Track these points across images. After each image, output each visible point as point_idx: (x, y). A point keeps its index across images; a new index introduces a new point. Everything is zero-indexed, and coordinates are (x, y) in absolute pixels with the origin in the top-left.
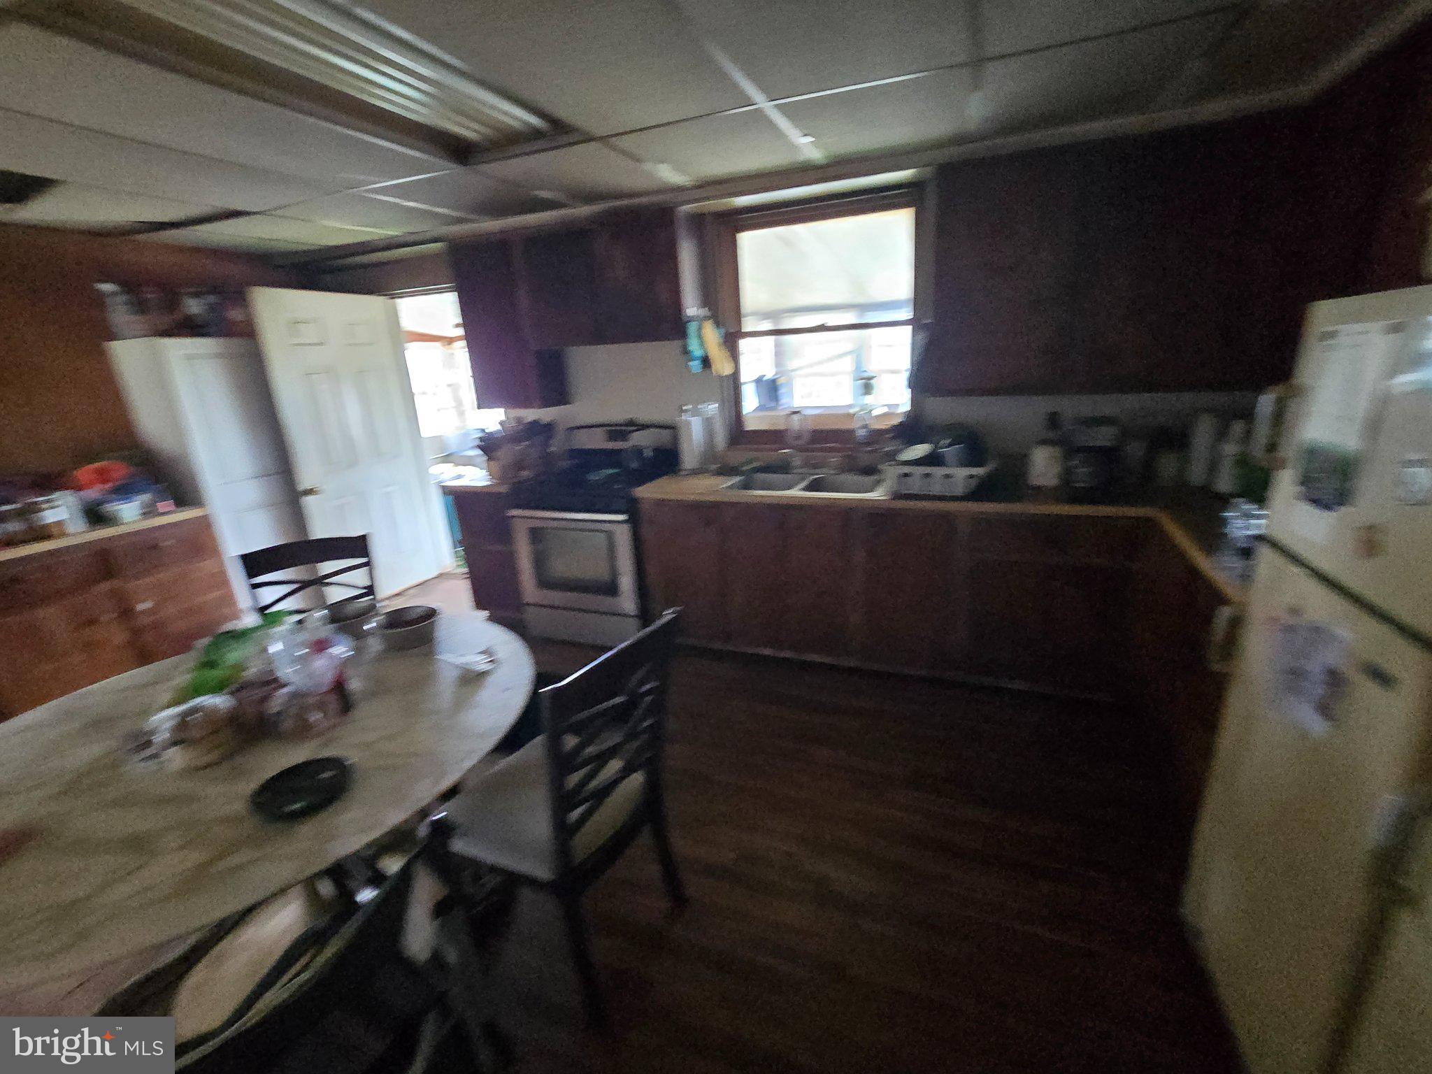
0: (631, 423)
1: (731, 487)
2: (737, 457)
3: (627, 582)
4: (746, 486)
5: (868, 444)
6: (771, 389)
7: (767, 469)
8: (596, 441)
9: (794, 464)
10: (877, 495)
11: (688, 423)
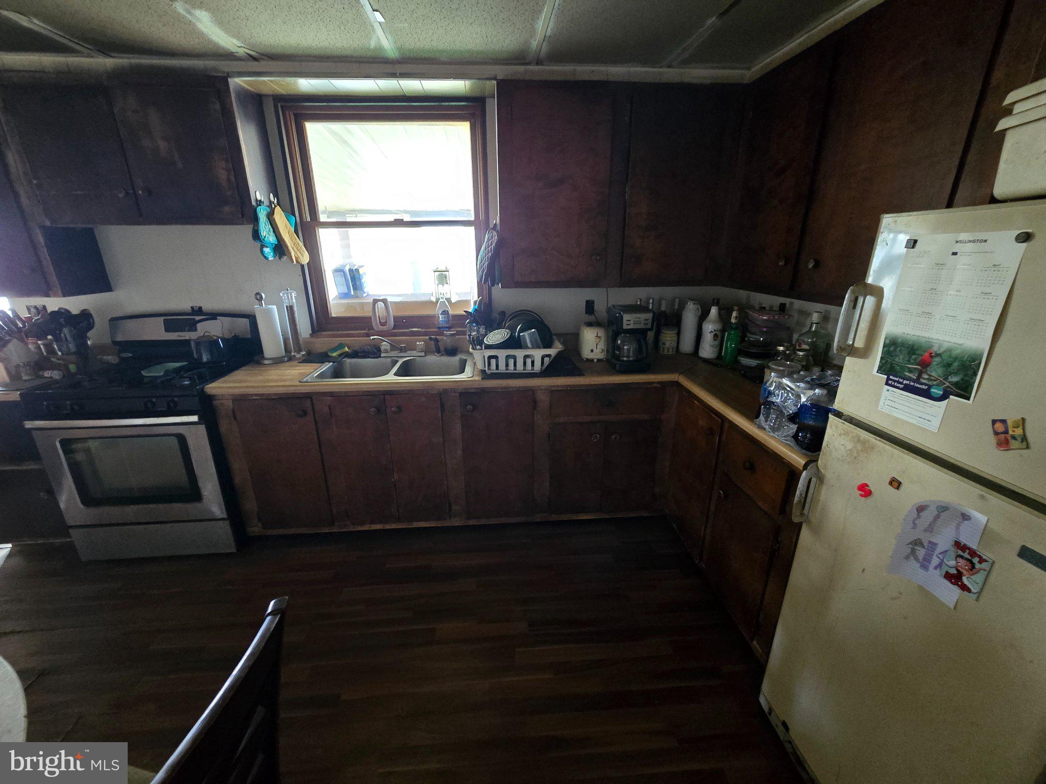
0: (198, 311)
1: (321, 376)
2: (323, 343)
3: (210, 486)
4: (338, 373)
5: (449, 328)
6: (354, 278)
7: (355, 354)
8: (155, 331)
9: (383, 348)
10: (466, 376)
11: (269, 313)
